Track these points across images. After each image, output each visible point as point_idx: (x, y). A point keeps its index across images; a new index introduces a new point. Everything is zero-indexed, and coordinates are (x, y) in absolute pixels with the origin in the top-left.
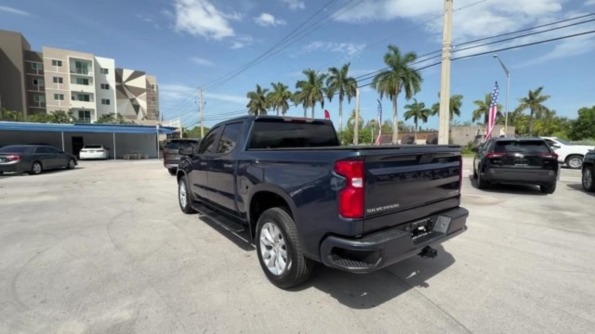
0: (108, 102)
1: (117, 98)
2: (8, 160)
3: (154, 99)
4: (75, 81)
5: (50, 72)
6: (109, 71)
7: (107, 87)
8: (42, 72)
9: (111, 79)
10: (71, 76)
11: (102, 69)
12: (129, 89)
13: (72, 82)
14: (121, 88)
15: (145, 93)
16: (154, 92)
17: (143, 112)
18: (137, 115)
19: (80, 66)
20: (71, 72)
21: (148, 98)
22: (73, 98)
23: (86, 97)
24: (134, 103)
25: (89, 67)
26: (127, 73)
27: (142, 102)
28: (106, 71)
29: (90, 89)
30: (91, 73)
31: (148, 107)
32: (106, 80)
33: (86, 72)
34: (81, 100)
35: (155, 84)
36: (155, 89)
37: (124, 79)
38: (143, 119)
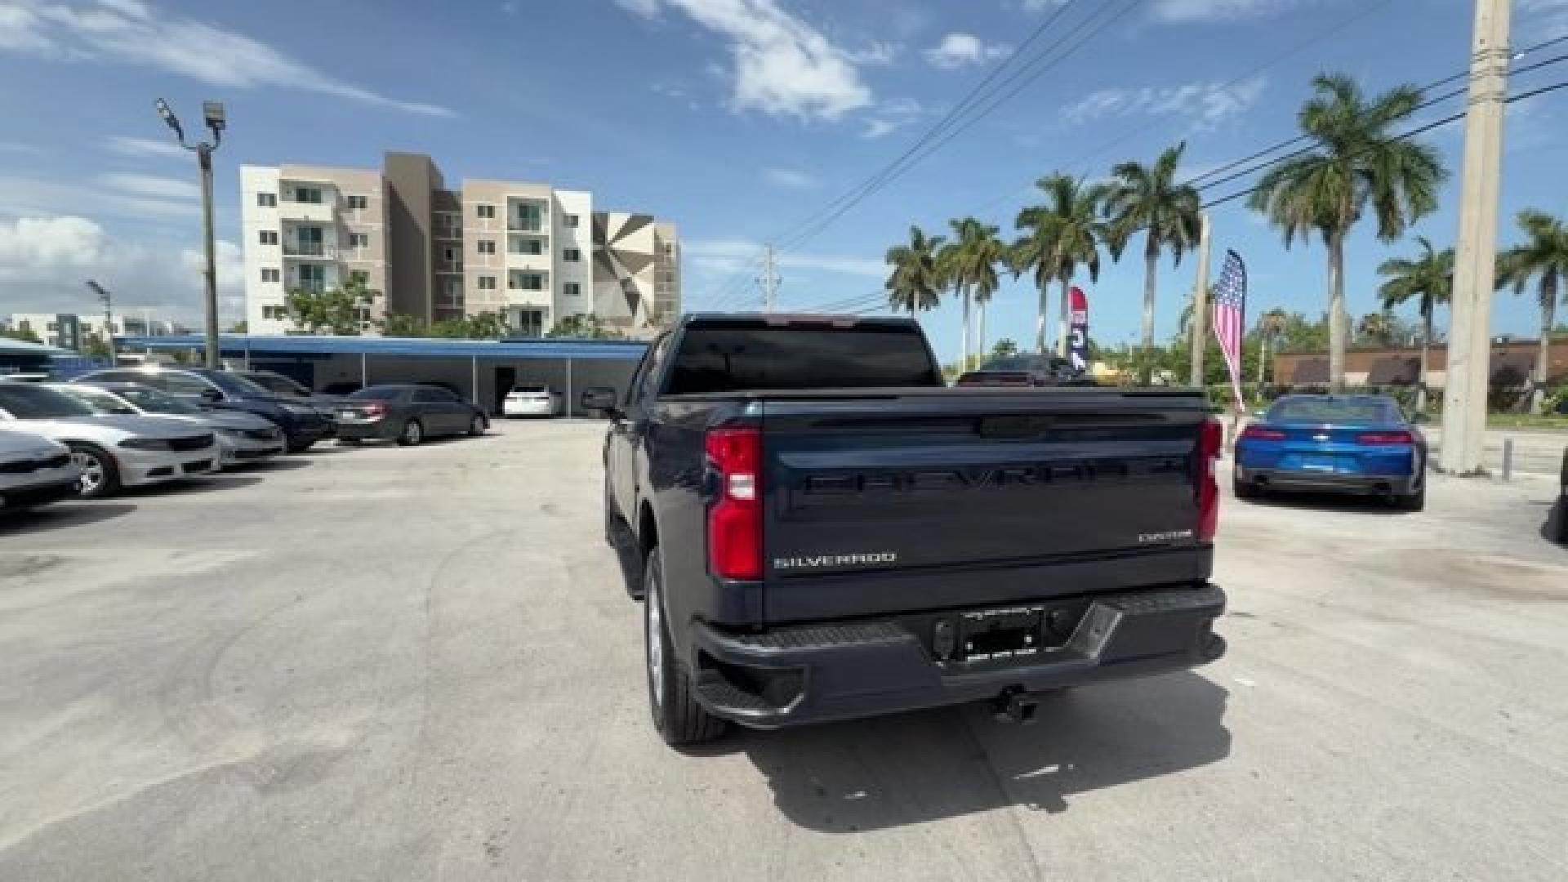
0: (574, 289)
1: (596, 279)
2: (365, 416)
3: (669, 279)
4: (517, 246)
5: (474, 229)
6: (580, 220)
7: (574, 255)
8: (459, 233)
9: (583, 238)
10: (510, 237)
11: (566, 217)
12: (619, 259)
13: (511, 250)
14: (602, 257)
15: (651, 266)
16: (669, 259)
17: (646, 308)
18: (633, 315)
19: (527, 212)
20: (510, 228)
21: (658, 277)
22: (511, 285)
23: (533, 281)
24: (628, 289)
25: (543, 215)
26: (616, 222)
27: (645, 286)
28: (574, 221)
29: (542, 262)
30: (546, 228)
31: (656, 296)
32: (573, 242)
33: (537, 226)
34: (525, 287)
35: (673, 242)
36: (673, 255)
37: (610, 236)
38: (645, 326)
